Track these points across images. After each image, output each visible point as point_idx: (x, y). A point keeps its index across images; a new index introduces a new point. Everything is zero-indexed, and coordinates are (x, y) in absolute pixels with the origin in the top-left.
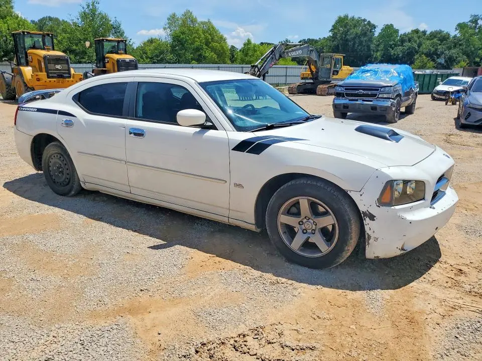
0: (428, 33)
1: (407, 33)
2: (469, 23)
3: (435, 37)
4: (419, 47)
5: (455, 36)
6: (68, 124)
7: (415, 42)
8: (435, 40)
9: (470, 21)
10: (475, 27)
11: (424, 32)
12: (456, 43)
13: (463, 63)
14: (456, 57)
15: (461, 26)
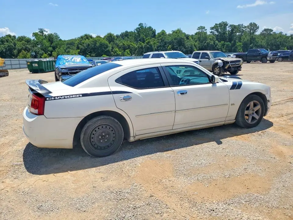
0: (17, 37)
1: (4, 36)
2: (39, 33)
3: (22, 40)
4: (15, 46)
5: (34, 40)
6: (127, 99)
7: (11, 42)
8: (23, 42)
9: (39, 32)
10: (43, 35)
11: (14, 37)
12: (35, 44)
13: (45, 54)
14: (38, 51)
15: (35, 35)
